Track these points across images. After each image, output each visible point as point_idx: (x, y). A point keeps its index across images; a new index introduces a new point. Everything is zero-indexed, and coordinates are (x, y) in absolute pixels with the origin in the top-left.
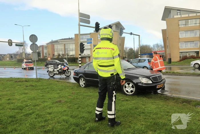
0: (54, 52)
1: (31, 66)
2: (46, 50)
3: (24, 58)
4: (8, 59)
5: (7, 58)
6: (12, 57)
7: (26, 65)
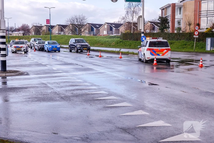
0: (200, 18)
1: (163, 55)
2: (180, 14)
3: (142, 31)
4: (105, 33)
5: (104, 31)
6: (111, 29)
7: (153, 52)
